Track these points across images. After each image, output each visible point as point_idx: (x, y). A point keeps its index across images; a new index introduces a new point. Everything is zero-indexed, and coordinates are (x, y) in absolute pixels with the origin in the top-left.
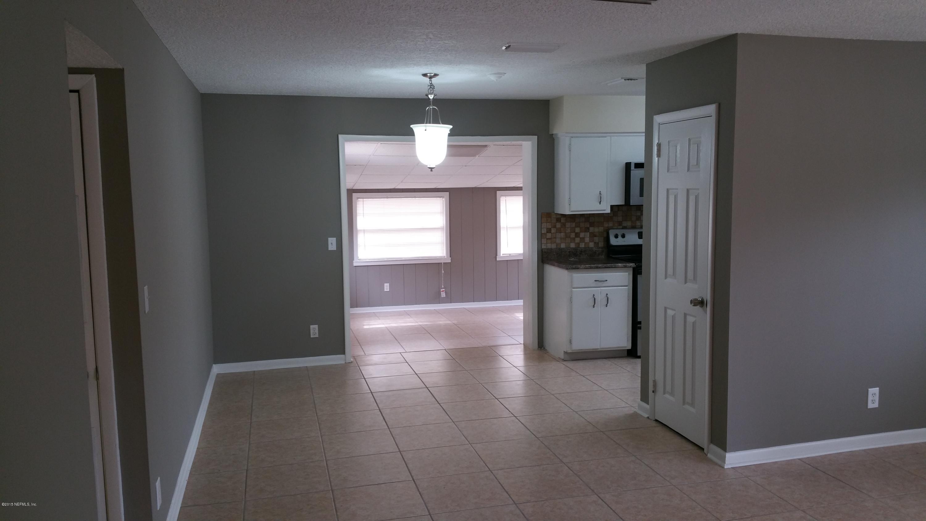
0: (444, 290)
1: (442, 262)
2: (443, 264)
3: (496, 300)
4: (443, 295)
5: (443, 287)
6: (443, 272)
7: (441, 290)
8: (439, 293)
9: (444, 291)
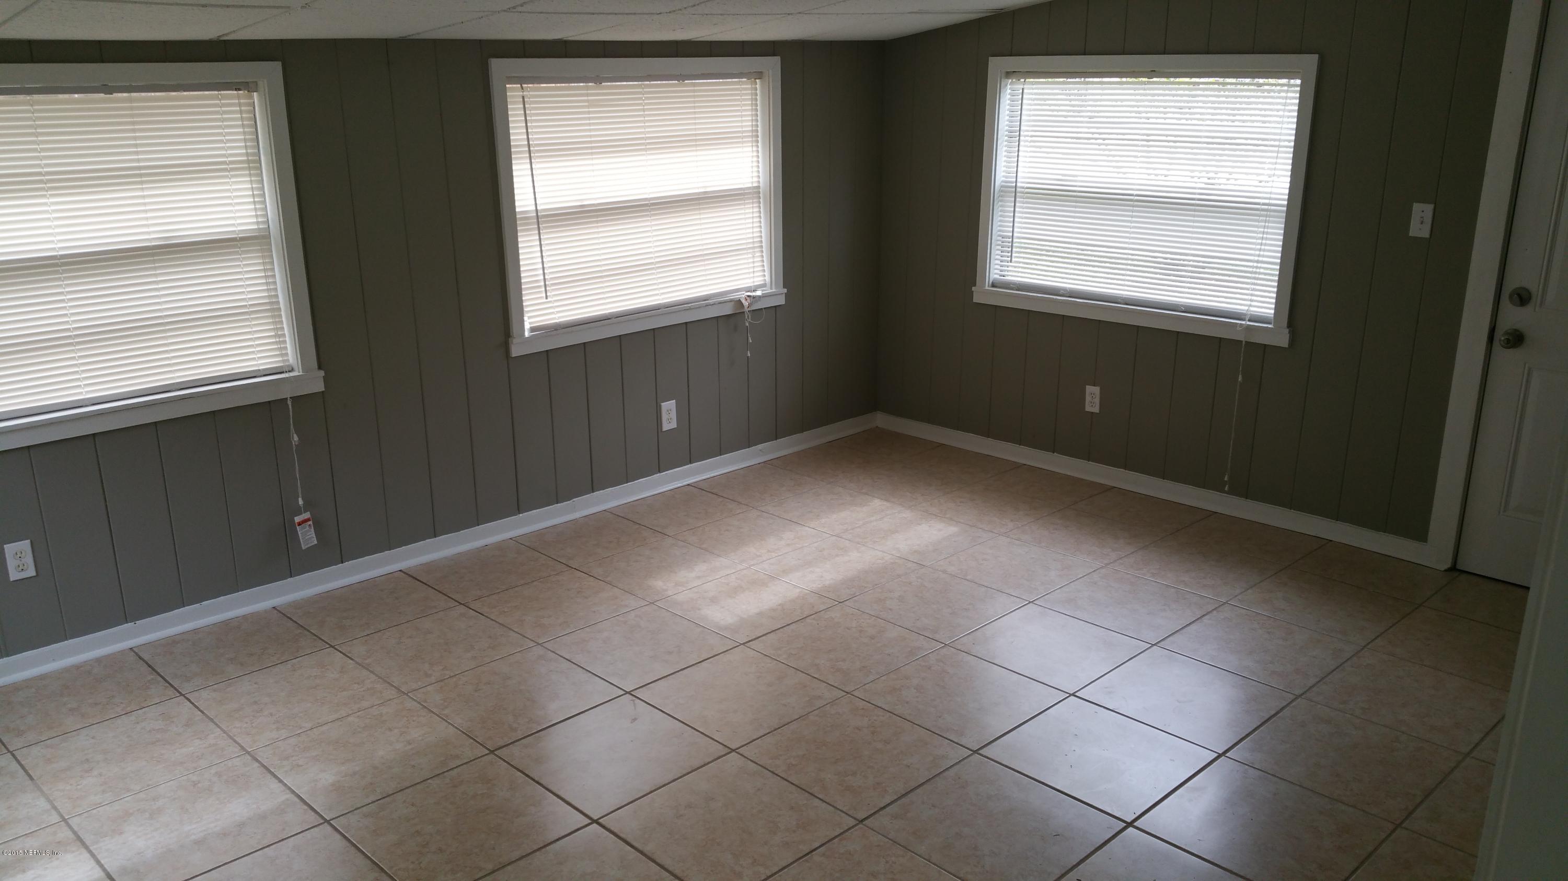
0: (307, 515)
1: (287, 393)
2: (289, 402)
3: (519, 508)
4: (307, 537)
5: (301, 502)
6: (296, 438)
7: (297, 519)
8: (288, 532)
9: (308, 520)
